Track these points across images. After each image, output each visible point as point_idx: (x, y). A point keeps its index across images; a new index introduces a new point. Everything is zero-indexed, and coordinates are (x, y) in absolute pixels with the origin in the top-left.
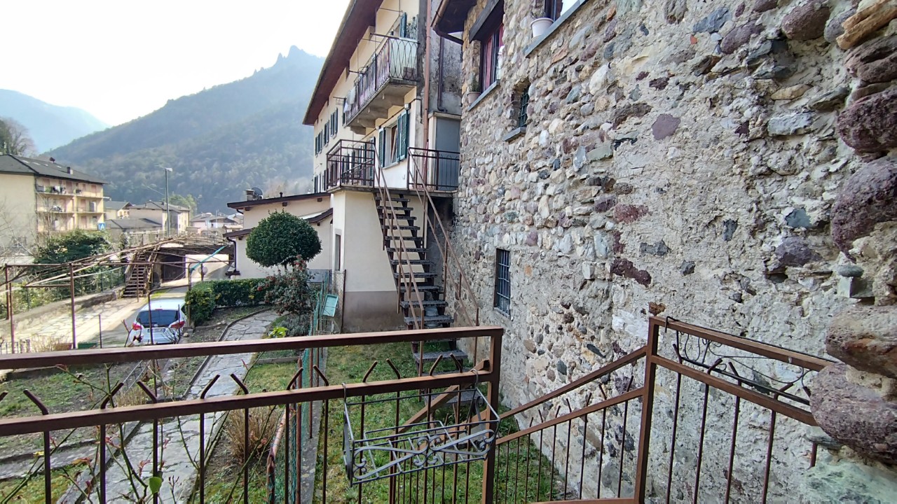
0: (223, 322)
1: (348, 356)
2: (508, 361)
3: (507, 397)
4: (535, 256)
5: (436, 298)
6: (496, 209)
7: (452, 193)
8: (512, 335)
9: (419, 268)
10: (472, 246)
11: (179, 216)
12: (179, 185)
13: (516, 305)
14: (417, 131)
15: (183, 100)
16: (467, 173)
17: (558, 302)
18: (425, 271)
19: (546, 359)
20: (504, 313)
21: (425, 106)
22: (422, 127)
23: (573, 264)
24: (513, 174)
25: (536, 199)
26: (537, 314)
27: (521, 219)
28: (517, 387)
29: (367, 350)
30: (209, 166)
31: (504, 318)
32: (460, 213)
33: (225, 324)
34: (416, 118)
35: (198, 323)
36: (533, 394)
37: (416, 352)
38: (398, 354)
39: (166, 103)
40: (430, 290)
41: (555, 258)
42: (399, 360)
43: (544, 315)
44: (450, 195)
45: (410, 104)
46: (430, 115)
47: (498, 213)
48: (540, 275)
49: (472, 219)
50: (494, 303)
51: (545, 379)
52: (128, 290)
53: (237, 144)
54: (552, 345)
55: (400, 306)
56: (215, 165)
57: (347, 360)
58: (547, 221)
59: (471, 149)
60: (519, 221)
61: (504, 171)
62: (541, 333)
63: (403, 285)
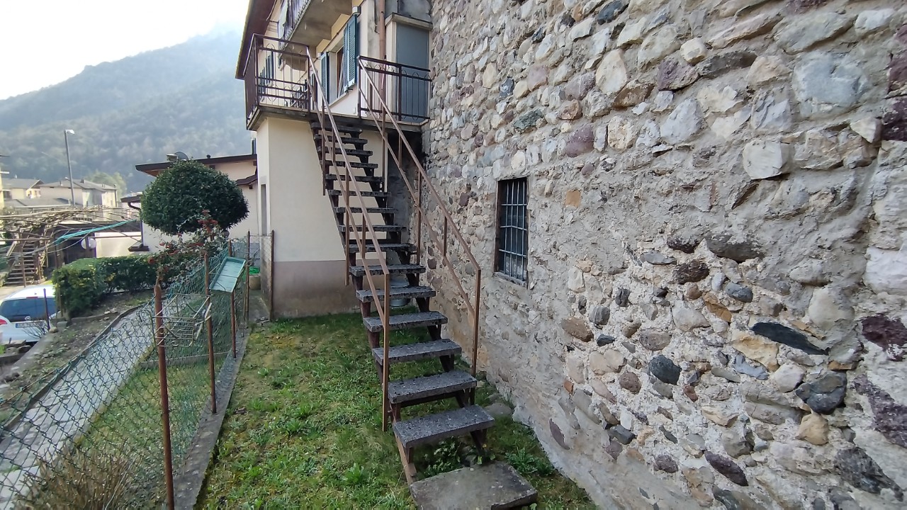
0: (114, 310)
1: (277, 352)
2: (523, 354)
3: (523, 408)
4: (586, 171)
5: (405, 260)
6: (497, 120)
7: (421, 126)
8: (532, 313)
9: (378, 219)
10: (454, 188)
11: (103, 195)
12: (105, 162)
13: (541, 262)
14: (370, 42)
15: (104, 68)
16: (444, 87)
17: (660, 242)
18: (387, 224)
19: (617, 353)
20: (514, 278)
21: (381, 8)
22: (377, 38)
23: (707, 157)
24: (531, 48)
25: (589, 65)
26: (597, 272)
27: (551, 116)
28: (544, 395)
29: (306, 341)
30: (140, 142)
31: (515, 286)
32: (433, 149)
33: (117, 313)
34: (369, 24)
35: (74, 313)
36: (586, 413)
37: (377, 345)
38: (351, 346)
39: (83, 69)
40: (396, 249)
41: (646, 159)
42: (352, 354)
43: (617, 272)
44: (418, 130)
45: (359, 8)
46: (388, 20)
47: (500, 125)
48: (605, 200)
49: (452, 152)
50: (495, 266)
51: (615, 389)
52: (13, 276)
53: (171, 117)
54: (636, 327)
55: (349, 273)
56: (147, 141)
57: (274, 359)
58: (623, 93)
59: (450, 51)
60: (546, 122)
61: (511, 53)
62: (605, 305)
63: (354, 242)
